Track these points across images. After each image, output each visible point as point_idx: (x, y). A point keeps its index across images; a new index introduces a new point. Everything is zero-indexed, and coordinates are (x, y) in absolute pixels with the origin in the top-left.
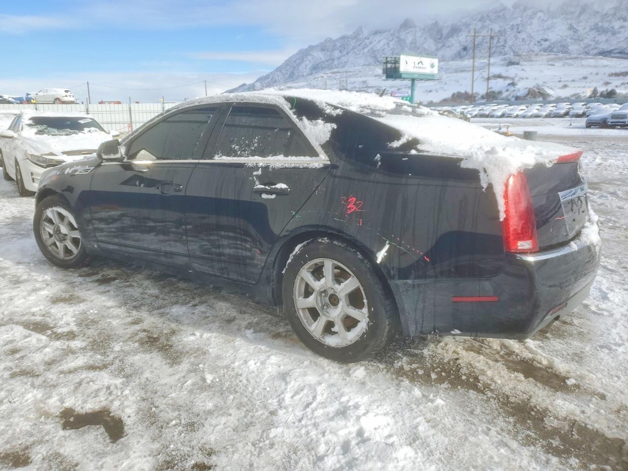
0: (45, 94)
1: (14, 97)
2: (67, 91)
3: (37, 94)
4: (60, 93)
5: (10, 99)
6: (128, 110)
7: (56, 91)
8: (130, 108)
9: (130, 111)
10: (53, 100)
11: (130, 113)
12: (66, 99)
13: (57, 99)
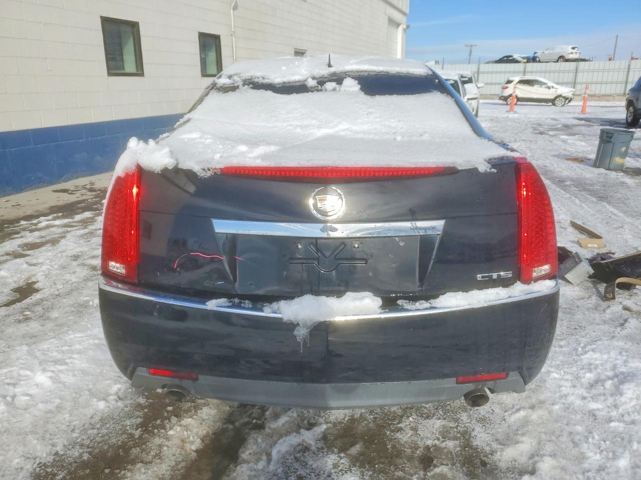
0: (551, 52)
1: (523, 56)
2: (573, 48)
3: (543, 52)
4: (567, 50)
5: (519, 59)
6: (627, 67)
7: (562, 49)
8: (629, 66)
9: (629, 69)
10: (557, 58)
11: (628, 71)
12: (571, 56)
13: (561, 57)
